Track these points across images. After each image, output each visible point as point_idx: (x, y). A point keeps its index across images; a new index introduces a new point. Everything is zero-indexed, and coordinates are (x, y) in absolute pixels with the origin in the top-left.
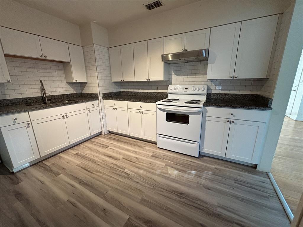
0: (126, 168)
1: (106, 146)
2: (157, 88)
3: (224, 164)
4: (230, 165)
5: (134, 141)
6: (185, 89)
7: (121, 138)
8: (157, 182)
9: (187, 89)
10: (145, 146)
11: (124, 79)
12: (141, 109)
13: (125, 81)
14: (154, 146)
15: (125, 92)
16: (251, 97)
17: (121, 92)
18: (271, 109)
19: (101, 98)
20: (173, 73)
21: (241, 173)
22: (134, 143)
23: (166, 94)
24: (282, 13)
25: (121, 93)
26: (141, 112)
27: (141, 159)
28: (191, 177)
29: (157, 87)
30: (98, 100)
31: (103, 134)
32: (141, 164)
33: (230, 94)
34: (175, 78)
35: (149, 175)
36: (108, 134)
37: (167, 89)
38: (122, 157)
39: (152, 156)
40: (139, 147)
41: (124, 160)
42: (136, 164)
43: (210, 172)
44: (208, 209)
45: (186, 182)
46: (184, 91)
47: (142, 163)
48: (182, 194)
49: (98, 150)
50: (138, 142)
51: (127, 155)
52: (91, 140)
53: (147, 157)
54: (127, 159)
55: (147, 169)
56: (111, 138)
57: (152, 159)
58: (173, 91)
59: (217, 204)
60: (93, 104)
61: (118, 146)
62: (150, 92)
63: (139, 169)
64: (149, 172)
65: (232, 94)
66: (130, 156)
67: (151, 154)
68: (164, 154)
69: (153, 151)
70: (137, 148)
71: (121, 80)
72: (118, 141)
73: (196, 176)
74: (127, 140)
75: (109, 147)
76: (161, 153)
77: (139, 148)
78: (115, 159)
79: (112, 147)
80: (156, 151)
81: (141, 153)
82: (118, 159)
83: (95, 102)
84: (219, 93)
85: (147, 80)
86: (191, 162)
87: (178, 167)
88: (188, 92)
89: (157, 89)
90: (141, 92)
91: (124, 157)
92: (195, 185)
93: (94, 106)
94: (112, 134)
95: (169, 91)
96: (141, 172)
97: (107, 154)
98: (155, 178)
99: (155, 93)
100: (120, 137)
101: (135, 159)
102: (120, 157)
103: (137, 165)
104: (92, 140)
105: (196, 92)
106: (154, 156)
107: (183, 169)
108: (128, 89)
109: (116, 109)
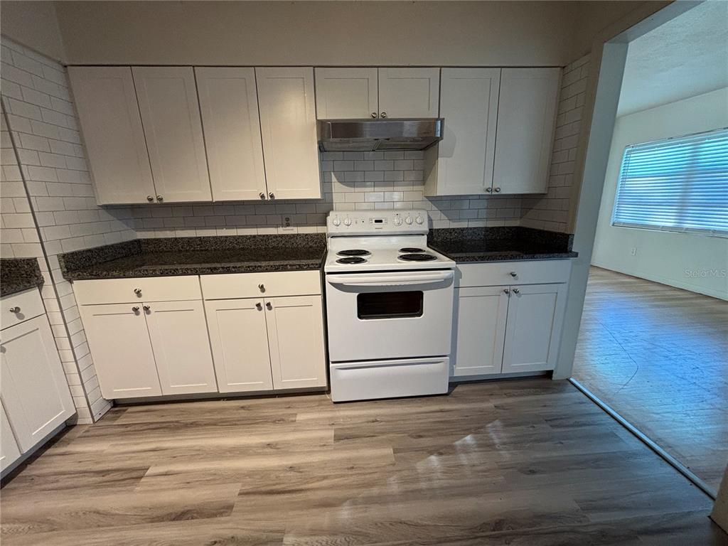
0: (283, 532)
1: (134, 474)
2: (285, 222)
3: (501, 389)
4: (512, 388)
5: (243, 408)
6: (376, 221)
7: (183, 411)
8: (416, 525)
9: (381, 221)
10: (290, 411)
11: (160, 195)
12: (264, 295)
13: (165, 201)
14: (320, 403)
15: (157, 239)
16: (508, 232)
17: (138, 241)
18: (576, 255)
19: (58, 274)
20: (334, 179)
21: (541, 397)
22: (243, 413)
23: (318, 239)
24: (564, 67)
25: (140, 247)
26: (262, 305)
27: (309, 465)
28: (475, 457)
29: (288, 219)
30: (40, 285)
31: (86, 420)
32: (325, 483)
33: (471, 228)
34: (340, 193)
35: (375, 512)
36: (110, 415)
37: (325, 224)
38: (238, 491)
39: (338, 438)
40: (274, 422)
41: (252, 497)
42: (309, 493)
43: (497, 423)
44: (579, 533)
45: (479, 480)
46: (374, 228)
47: (325, 478)
48: (498, 524)
49: (98, 512)
50: (258, 406)
51: (251, 474)
52: (24, 473)
53: (325, 448)
54: (263, 489)
55: (355, 491)
56: (137, 428)
57: (346, 449)
58: (343, 230)
59: (576, 506)
60: (17, 310)
61: (190, 449)
62: (264, 236)
63: (333, 509)
64: (369, 501)
65: (475, 228)
66: (264, 473)
67: (331, 433)
68: (363, 416)
69: (328, 418)
70: (270, 427)
71: (151, 200)
72: (178, 428)
73: (481, 449)
74: (211, 411)
75: (148, 472)
76: (355, 417)
77: (278, 427)
78: (214, 515)
79: (162, 464)
80: (338, 418)
81: (294, 445)
82: (224, 509)
83: (27, 300)
84: (448, 227)
85: (263, 196)
86: (442, 411)
87: (426, 442)
88: (385, 228)
89: (288, 225)
90: (226, 237)
91: (248, 488)
92: (502, 478)
93: (20, 316)
94: (131, 409)
95: (331, 229)
96: (345, 514)
97: (162, 507)
98: (399, 511)
99: (282, 236)
100: (176, 410)
101: (291, 474)
102: (229, 492)
103: (311, 496)
104: (31, 471)
105: (405, 228)
106: (343, 437)
107: (442, 441)
108: (174, 229)
109: (146, 309)
